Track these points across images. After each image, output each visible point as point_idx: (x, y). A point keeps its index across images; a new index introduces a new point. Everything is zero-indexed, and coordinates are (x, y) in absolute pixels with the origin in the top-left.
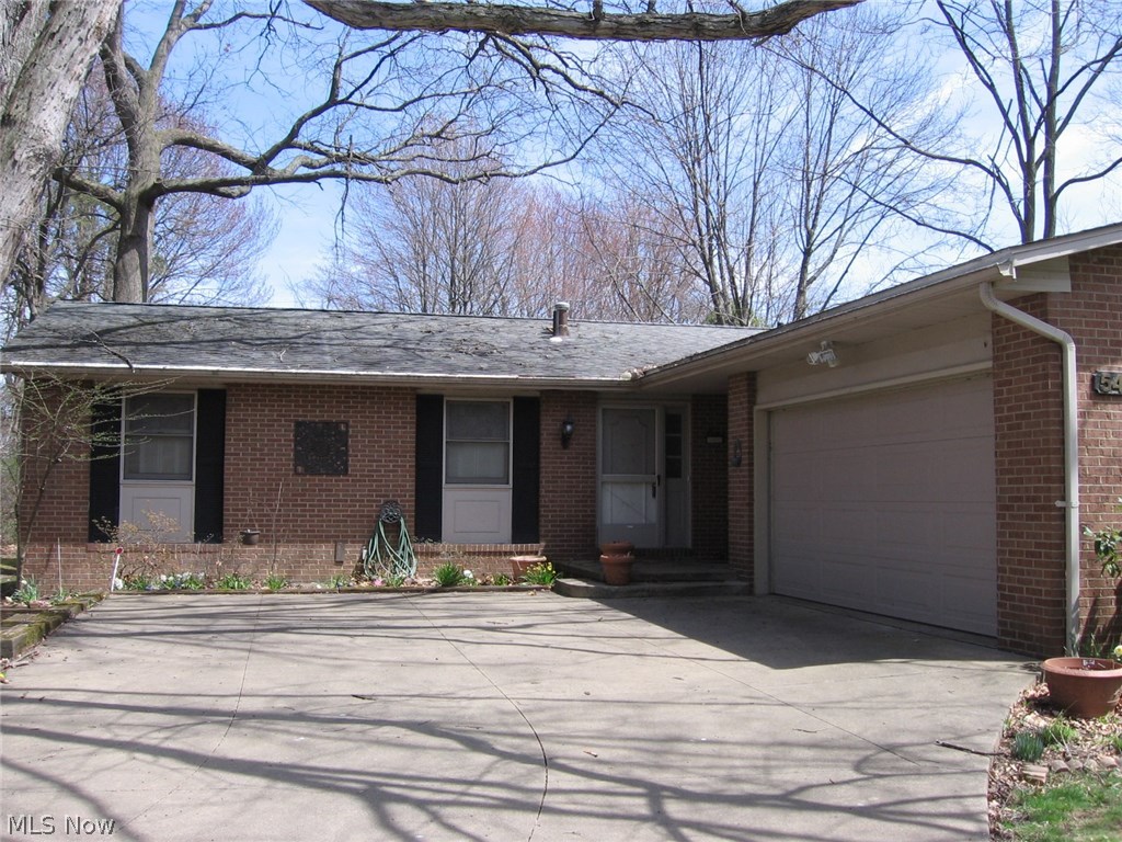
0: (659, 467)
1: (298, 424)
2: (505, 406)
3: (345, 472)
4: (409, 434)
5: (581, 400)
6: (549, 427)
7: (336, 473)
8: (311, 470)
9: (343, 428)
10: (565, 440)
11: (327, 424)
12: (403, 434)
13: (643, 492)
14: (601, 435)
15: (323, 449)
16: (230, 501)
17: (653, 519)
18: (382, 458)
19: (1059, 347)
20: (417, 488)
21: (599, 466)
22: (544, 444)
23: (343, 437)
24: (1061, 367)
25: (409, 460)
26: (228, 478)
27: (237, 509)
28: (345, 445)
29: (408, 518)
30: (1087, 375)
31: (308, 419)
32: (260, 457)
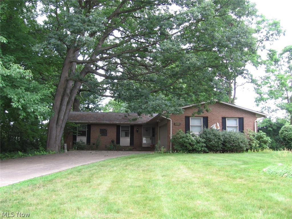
0: (151, 135)
1: (100, 129)
2: (129, 126)
3: (107, 136)
4: (116, 130)
5: (140, 126)
6: (135, 129)
7: (106, 136)
8: (102, 135)
9: (106, 130)
10: (137, 131)
11: (104, 129)
12: (115, 130)
13: (149, 139)
14: (142, 131)
15: (104, 133)
16: (91, 140)
17: (150, 143)
18: (112, 134)
19: (170, 120)
20: (117, 138)
21: (142, 135)
22: (134, 132)
23: (106, 131)
24: (170, 122)
25: (116, 134)
26: (91, 136)
27: (92, 141)
28: (107, 132)
29: (115, 142)
30: (173, 123)
31: (102, 128)
32: (95, 133)
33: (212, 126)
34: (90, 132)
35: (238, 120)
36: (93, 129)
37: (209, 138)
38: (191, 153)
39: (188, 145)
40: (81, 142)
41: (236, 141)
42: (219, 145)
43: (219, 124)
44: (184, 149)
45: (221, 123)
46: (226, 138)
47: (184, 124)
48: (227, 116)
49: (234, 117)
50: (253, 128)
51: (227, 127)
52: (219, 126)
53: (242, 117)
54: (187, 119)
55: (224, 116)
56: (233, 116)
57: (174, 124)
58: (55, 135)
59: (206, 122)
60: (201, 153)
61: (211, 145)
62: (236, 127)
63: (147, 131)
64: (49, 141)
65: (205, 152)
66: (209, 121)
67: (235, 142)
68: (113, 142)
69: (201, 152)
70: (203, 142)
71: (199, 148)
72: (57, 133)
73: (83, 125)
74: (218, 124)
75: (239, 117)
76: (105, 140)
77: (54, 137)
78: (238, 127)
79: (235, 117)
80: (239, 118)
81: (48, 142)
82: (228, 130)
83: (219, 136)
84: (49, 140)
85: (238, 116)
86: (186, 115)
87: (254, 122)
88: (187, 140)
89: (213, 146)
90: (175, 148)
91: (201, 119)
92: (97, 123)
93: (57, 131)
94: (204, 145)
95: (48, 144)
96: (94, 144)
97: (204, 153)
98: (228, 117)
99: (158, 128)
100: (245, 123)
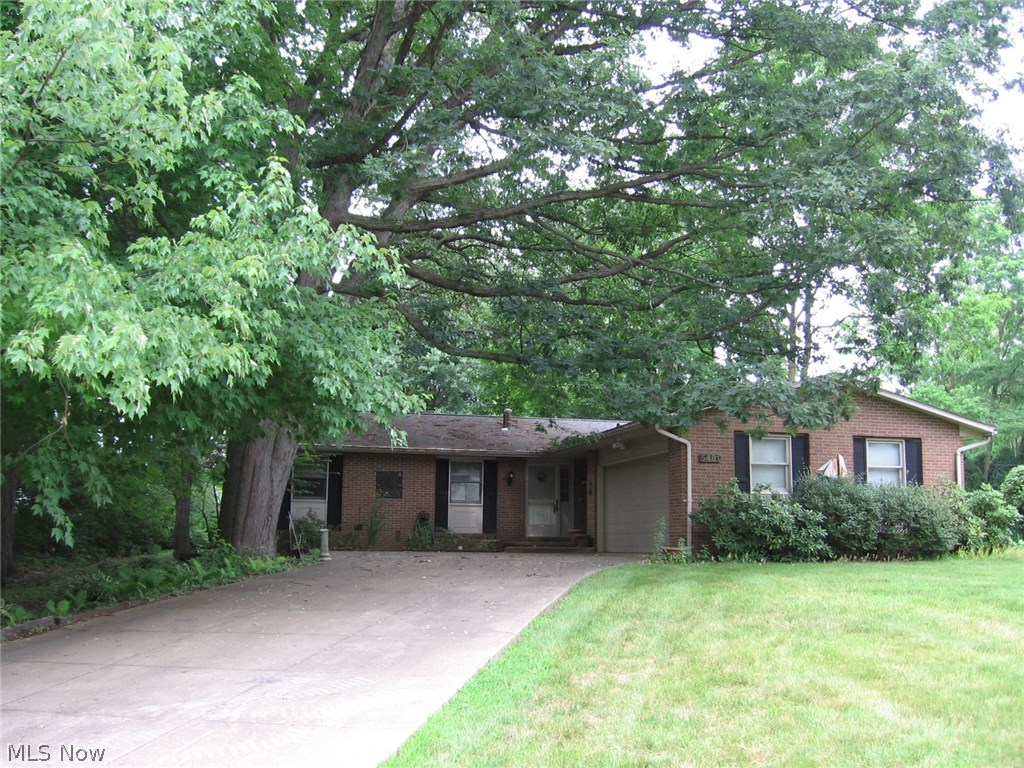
1: (378, 473)
2: (480, 463)
3: (401, 497)
4: (433, 477)
5: (517, 462)
6: (501, 475)
7: (397, 497)
8: (384, 495)
9: (400, 475)
10: (510, 481)
11: (392, 473)
12: (429, 476)
13: (549, 509)
14: (527, 479)
15: (390, 485)
16: (345, 511)
17: (554, 523)
18: (419, 490)
19: (685, 445)
20: (436, 505)
21: (527, 495)
22: (499, 485)
23: (400, 480)
24: (686, 453)
25: (432, 491)
26: (344, 500)
27: (348, 514)
28: (401, 483)
29: (431, 521)
30: (696, 455)
31: (383, 470)
32: (359, 489)
33: (822, 468)
34: (342, 483)
35: (903, 446)
36: (350, 471)
37: (836, 509)
38: (778, 561)
39: (769, 534)
40: (310, 521)
41: (924, 518)
42: (868, 532)
43: (845, 459)
44: (753, 547)
45: (851, 458)
46: (891, 509)
47: (732, 460)
48: (869, 434)
49: (891, 435)
50: (952, 473)
51: (872, 469)
52: (845, 468)
53: (917, 436)
54: (741, 442)
55: (860, 433)
56: (887, 434)
57: (700, 459)
58: (267, 494)
59: (802, 451)
60: (811, 561)
61: (843, 533)
62: (898, 470)
63: (541, 480)
64: (246, 518)
65: (823, 558)
66: (812, 451)
67: (921, 521)
68: (423, 519)
69: (814, 559)
70: (818, 524)
71: (806, 545)
72: (272, 486)
73: (322, 458)
74: (841, 458)
75: (909, 436)
76: (398, 512)
77: (265, 503)
78: (902, 469)
79: (896, 435)
80: (908, 440)
81: (241, 522)
82: (873, 479)
83: (866, 501)
84: (244, 514)
85: (904, 434)
86: (738, 429)
87: (956, 455)
88: (766, 517)
89: (848, 537)
90: (718, 545)
91: (786, 442)
92: (367, 451)
93: (272, 481)
94: (823, 533)
95: (240, 528)
96: (359, 528)
97: (821, 560)
98: (874, 434)
99: (600, 472)
100: (925, 458)
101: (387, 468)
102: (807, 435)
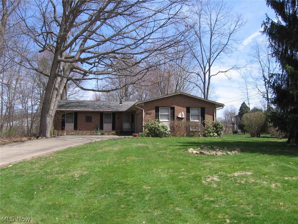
0: (131, 121)
1: (86, 116)
2: (111, 114)
5: (121, 113)
6: (116, 116)
7: (91, 122)
8: (88, 122)
9: (91, 116)
10: (118, 118)
12: (99, 118)
13: (129, 124)
15: (89, 119)
16: (78, 125)
17: (130, 128)
18: (96, 120)
21: (123, 121)
22: (116, 118)
23: (91, 118)
24: (143, 112)
26: (78, 122)
29: (99, 127)
30: (145, 112)
33: (178, 115)
34: (77, 119)
35: (200, 109)
36: (79, 116)
45: (186, 112)
48: (191, 106)
50: (213, 116)
51: (191, 115)
52: (184, 115)
53: (204, 107)
54: (157, 109)
55: (189, 106)
56: (196, 106)
59: (173, 111)
62: (199, 115)
66: (175, 111)
74: (183, 112)
75: (201, 107)
79: (198, 107)
86: (156, 106)
91: (169, 109)
92: (83, 111)
96: (80, 130)
98: (192, 107)
101: (88, 115)
102: (174, 107)
